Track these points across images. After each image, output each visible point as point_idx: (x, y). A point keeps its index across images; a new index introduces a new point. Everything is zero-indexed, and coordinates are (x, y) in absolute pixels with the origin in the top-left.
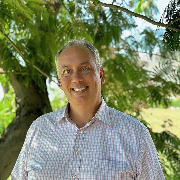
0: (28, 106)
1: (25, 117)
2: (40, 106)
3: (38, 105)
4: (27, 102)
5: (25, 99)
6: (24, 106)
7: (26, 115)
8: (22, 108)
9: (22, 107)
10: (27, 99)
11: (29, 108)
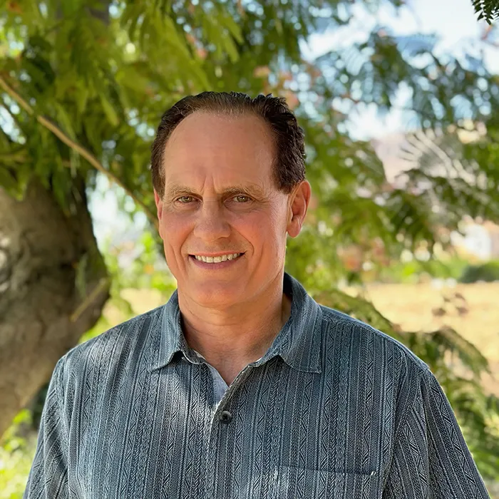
0: (34, 254)
1: (25, 289)
2: (70, 255)
3: (63, 252)
4: (31, 246)
5: (24, 235)
6: (20, 256)
7: (28, 282)
8: (17, 262)
9: (14, 258)
10: (31, 236)
11: (37, 261)
